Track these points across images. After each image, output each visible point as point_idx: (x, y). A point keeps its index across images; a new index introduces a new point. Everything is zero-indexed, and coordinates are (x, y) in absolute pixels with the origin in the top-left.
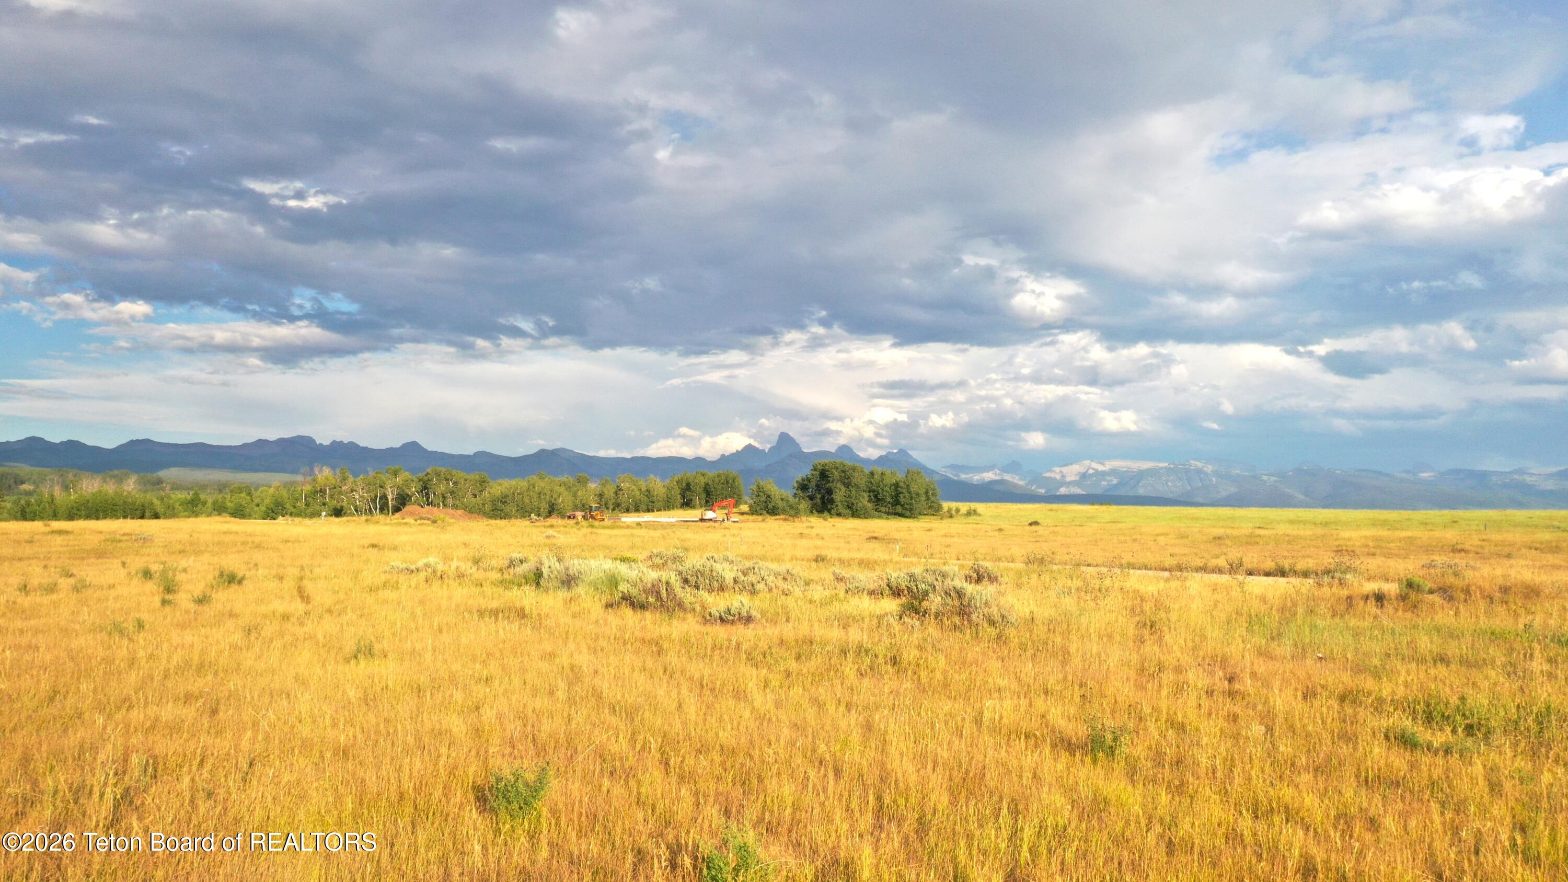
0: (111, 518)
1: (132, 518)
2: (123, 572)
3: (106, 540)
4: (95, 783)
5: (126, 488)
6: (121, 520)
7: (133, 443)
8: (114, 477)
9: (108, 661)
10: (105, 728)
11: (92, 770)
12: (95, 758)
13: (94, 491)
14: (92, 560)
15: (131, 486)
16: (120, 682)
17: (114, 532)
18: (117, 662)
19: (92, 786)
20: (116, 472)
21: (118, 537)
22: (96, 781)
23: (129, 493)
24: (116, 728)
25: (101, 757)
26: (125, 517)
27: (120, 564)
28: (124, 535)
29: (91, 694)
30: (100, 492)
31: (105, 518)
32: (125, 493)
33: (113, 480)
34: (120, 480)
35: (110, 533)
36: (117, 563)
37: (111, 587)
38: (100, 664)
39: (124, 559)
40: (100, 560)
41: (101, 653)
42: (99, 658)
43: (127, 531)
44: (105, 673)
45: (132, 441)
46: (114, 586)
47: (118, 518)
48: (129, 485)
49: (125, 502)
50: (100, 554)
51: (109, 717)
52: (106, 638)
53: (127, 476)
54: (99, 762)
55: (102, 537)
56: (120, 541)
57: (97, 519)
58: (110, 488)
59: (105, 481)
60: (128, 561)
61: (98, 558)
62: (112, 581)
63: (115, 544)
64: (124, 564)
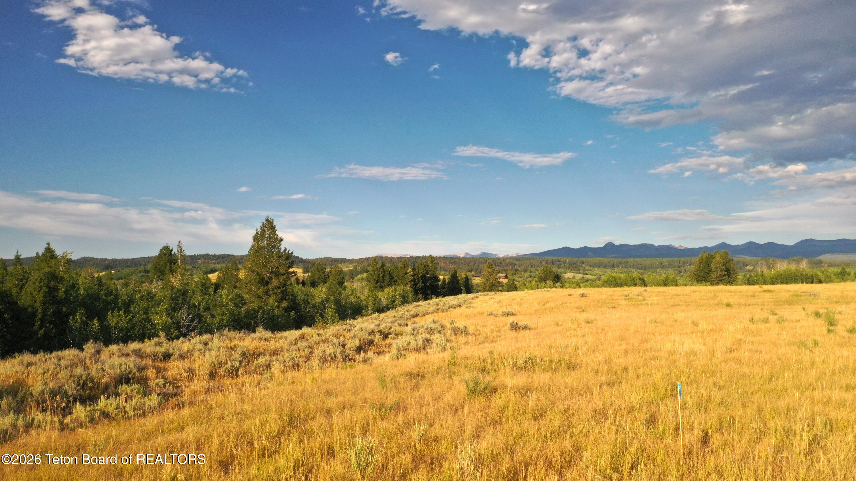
0: (795, 283)
1: (807, 283)
2: (803, 313)
3: (793, 295)
4: (797, 429)
5: (801, 266)
6: (800, 285)
7: (803, 242)
8: (794, 260)
9: (799, 362)
10: (800, 399)
11: (795, 421)
12: (796, 415)
13: (784, 269)
14: (786, 306)
15: (804, 265)
16: (806, 374)
17: (797, 291)
18: (804, 363)
19: (795, 430)
20: (795, 258)
21: (799, 294)
22: (798, 427)
23: (804, 269)
24: (806, 400)
25: (800, 415)
26: (802, 283)
27: (801, 309)
28: (803, 292)
29: (791, 379)
30: (788, 269)
31: (791, 283)
32: (802, 269)
33: (794, 262)
34: (798, 262)
35: (795, 292)
36: (800, 308)
37: (798, 321)
38: (795, 363)
39: (803, 306)
40: (791, 306)
41: (794, 357)
42: (794, 360)
43: (804, 290)
44: (798, 368)
45: (803, 241)
46: (799, 321)
47: (798, 283)
48: (803, 265)
49: (802, 274)
50: (790, 303)
51: (802, 393)
52: (797, 349)
53: (802, 259)
54: (798, 417)
55: (791, 294)
56: (801, 296)
57: (787, 284)
58: (793, 267)
59: (789, 263)
60: (806, 307)
61: (790, 305)
62: (798, 318)
63: (798, 297)
64: (804, 309)
